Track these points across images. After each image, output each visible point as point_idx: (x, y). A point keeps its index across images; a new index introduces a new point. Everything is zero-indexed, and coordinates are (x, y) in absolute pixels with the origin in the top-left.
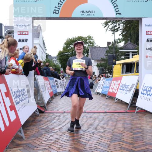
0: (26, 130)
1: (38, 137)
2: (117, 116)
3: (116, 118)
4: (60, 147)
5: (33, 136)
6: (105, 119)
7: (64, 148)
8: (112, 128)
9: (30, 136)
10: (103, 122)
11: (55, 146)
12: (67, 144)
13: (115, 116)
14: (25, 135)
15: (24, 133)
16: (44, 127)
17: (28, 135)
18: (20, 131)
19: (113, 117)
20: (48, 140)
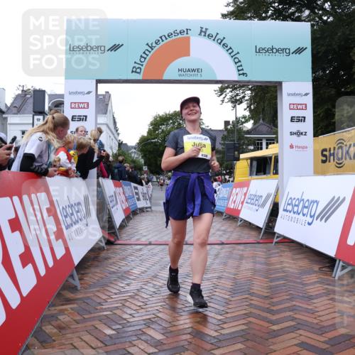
0: (83, 274)
1: (104, 286)
2: (243, 250)
3: (241, 252)
4: (142, 304)
5: (95, 285)
6: (222, 255)
7: (150, 306)
8: (233, 271)
9: (90, 286)
10: (217, 261)
11: (134, 302)
12: (154, 299)
13: (239, 250)
14: (81, 284)
15: (80, 279)
16: (114, 269)
17: (87, 284)
18: (72, 276)
19: (235, 252)
20: (121, 292)
